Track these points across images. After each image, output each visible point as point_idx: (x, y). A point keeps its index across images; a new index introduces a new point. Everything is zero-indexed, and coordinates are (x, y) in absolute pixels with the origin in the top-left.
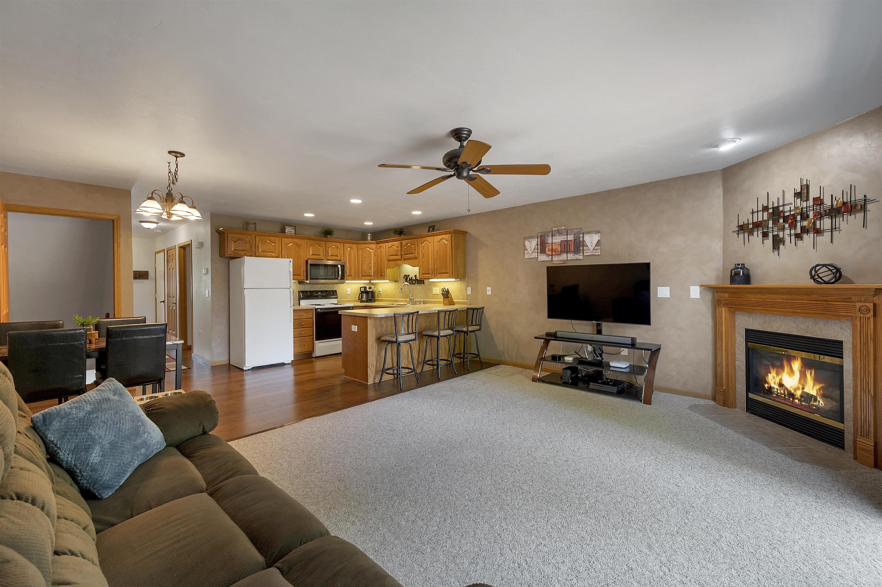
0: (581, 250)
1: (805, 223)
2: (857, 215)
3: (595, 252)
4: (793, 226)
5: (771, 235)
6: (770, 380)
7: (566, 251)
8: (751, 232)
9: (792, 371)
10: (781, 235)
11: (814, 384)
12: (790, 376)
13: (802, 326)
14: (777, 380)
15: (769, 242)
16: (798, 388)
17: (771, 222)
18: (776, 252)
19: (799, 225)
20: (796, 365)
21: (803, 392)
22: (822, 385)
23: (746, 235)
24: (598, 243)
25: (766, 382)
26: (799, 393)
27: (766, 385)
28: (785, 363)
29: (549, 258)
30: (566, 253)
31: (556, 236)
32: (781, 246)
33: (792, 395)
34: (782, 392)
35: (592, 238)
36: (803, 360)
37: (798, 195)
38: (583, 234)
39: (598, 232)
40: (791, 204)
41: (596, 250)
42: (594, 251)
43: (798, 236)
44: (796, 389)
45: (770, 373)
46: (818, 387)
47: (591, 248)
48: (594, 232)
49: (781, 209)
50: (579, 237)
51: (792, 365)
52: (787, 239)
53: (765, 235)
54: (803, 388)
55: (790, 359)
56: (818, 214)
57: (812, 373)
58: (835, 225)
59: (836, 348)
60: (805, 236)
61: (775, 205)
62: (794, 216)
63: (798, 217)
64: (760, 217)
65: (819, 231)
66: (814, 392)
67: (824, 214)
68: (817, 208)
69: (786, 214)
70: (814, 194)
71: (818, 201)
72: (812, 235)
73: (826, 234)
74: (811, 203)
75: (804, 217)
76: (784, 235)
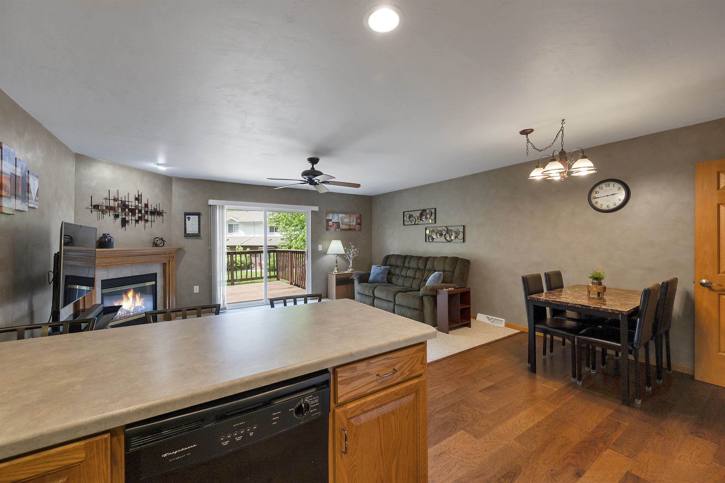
0: (27, 197)
1: (140, 215)
2: (161, 217)
3: (35, 204)
4: (134, 214)
5: (120, 217)
7: (15, 193)
8: (103, 212)
9: (128, 298)
10: (127, 219)
12: (127, 302)
13: (140, 270)
15: (119, 220)
16: (132, 306)
17: (120, 209)
18: (124, 228)
19: (137, 215)
20: (130, 293)
21: (135, 307)
22: (144, 299)
23: (100, 213)
26: (132, 308)
28: (124, 294)
30: (15, 197)
31: (6, 161)
32: (127, 225)
34: (123, 313)
35: (34, 182)
36: (134, 289)
37: (137, 199)
38: (29, 173)
40: (132, 202)
41: (36, 201)
43: (137, 221)
44: (130, 308)
46: (141, 301)
47: (34, 198)
48: (36, 175)
49: (127, 203)
50: (26, 176)
51: (128, 295)
52: (130, 221)
53: (117, 216)
54: (135, 305)
55: (126, 292)
56: (146, 212)
57: (138, 295)
58: (153, 220)
59: (153, 277)
60: (140, 222)
61: (123, 200)
62: (135, 210)
63: (137, 211)
64: (112, 204)
65: (147, 221)
66: (140, 305)
67: (149, 213)
68: (146, 209)
69: (130, 207)
70: (144, 201)
71: (146, 206)
72: (143, 222)
73: (149, 223)
74: (143, 206)
75: (140, 211)
76: (129, 218)
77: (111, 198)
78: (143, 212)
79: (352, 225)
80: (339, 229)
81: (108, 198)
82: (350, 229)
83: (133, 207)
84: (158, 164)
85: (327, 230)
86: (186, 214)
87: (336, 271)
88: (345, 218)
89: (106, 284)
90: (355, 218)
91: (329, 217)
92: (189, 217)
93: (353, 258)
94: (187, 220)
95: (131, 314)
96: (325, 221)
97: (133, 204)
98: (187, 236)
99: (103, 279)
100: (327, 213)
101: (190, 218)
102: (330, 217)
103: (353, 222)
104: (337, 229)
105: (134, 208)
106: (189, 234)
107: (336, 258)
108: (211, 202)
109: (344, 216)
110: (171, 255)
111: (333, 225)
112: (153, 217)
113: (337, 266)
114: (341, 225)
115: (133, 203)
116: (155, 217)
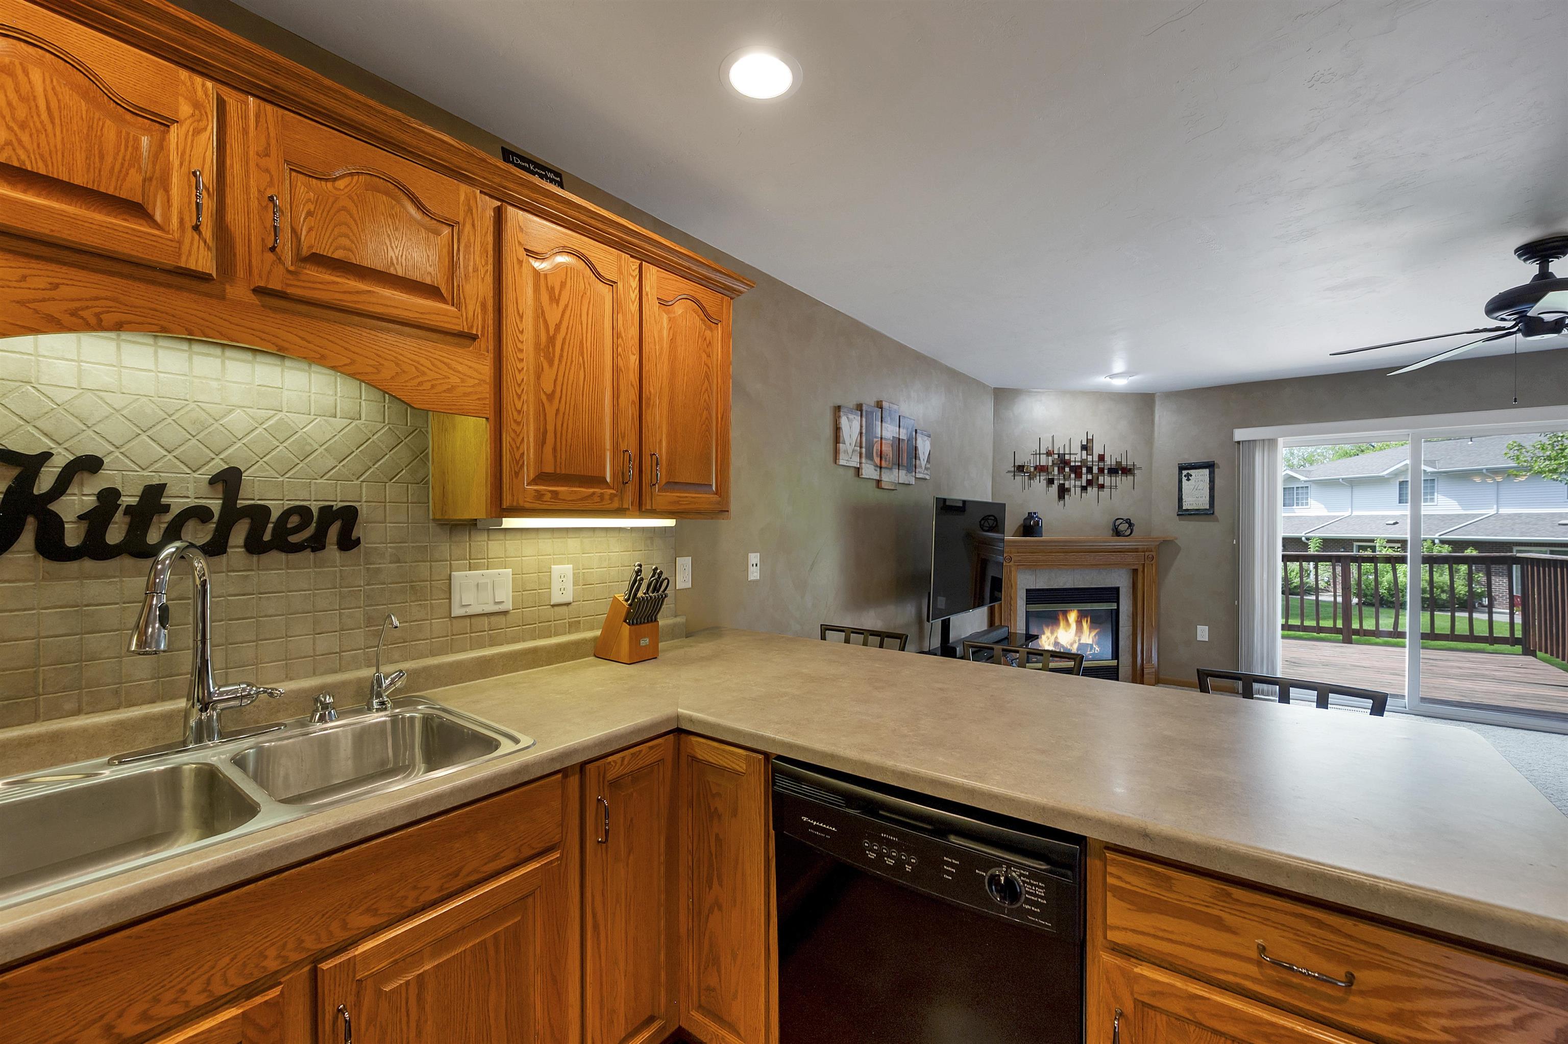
0: (914, 466)
1: (1090, 477)
2: (1129, 477)
3: (926, 474)
4: (1079, 476)
5: (1056, 483)
6: (1043, 642)
7: (898, 462)
8: (1032, 477)
9: (1068, 624)
10: (1067, 485)
11: (1090, 632)
12: (1067, 632)
13: (1088, 577)
14: (1052, 640)
15: (1055, 488)
16: (1075, 642)
17: (1056, 469)
18: (1062, 502)
19: (1084, 477)
20: (1073, 616)
21: (1080, 644)
22: (1097, 631)
23: (1026, 478)
24: (929, 458)
26: (1075, 646)
28: (1061, 618)
29: (878, 474)
30: (898, 467)
31: (887, 422)
32: (1067, 497)
35: (924, 444)
36: (1079, 611)
37: (1084, 448)
38: (917, 433)
40: (1076, 454)
41: (927, 469)
42: (926, 471)
43: (1084, 488)
44: (1072, 645)
45: (1044, 633)
46: (1093, 634)
47: (923, 465)
48: (926, 434)
49: (1067, 457)
50: (913, 438)
51: (1069, 619)
52: (1073, 490)
53: (1051, 482)
54: (1079, 640)
55: (1065, 613)
56: (1101, 470)
57: (1087, 622)
58: (1113, 484)
59: (1112, 594)
60: (1089, 489)
61: (1062, 452)
62: (1080, 467)
63: (1084, 470)
64: (1044, 461)
65: (1102, 487)
66: (1090, 641)
67: (1106, 471)
68: (1101, 464)
69: (1072, 464)
70: (1097, 450)
71: (1101, 458)
72: (1095, 489)
73: (1107, 490)
74: (1096, 458)
75: (1090, 470)
76: (1070, 483)
77: (1043, 451)
78: (1095, 470)
81: (1038, 452)
83: (1077, 464)
84: (1112, 376)
86: (1182, 468)
89: (1034, 596)
92: (1188, 473)
94: (1184, 479)
97: (1078, 458)
98: (1183, 513)
99: (1028, 588)
101: (1191, 476)
105: (1079, 464)
106: (1187, 510)
108: (1240, 434)
110: (1147, 554)
112: (1114, 478)
115: (1077, 456)
116: (1119, 479)
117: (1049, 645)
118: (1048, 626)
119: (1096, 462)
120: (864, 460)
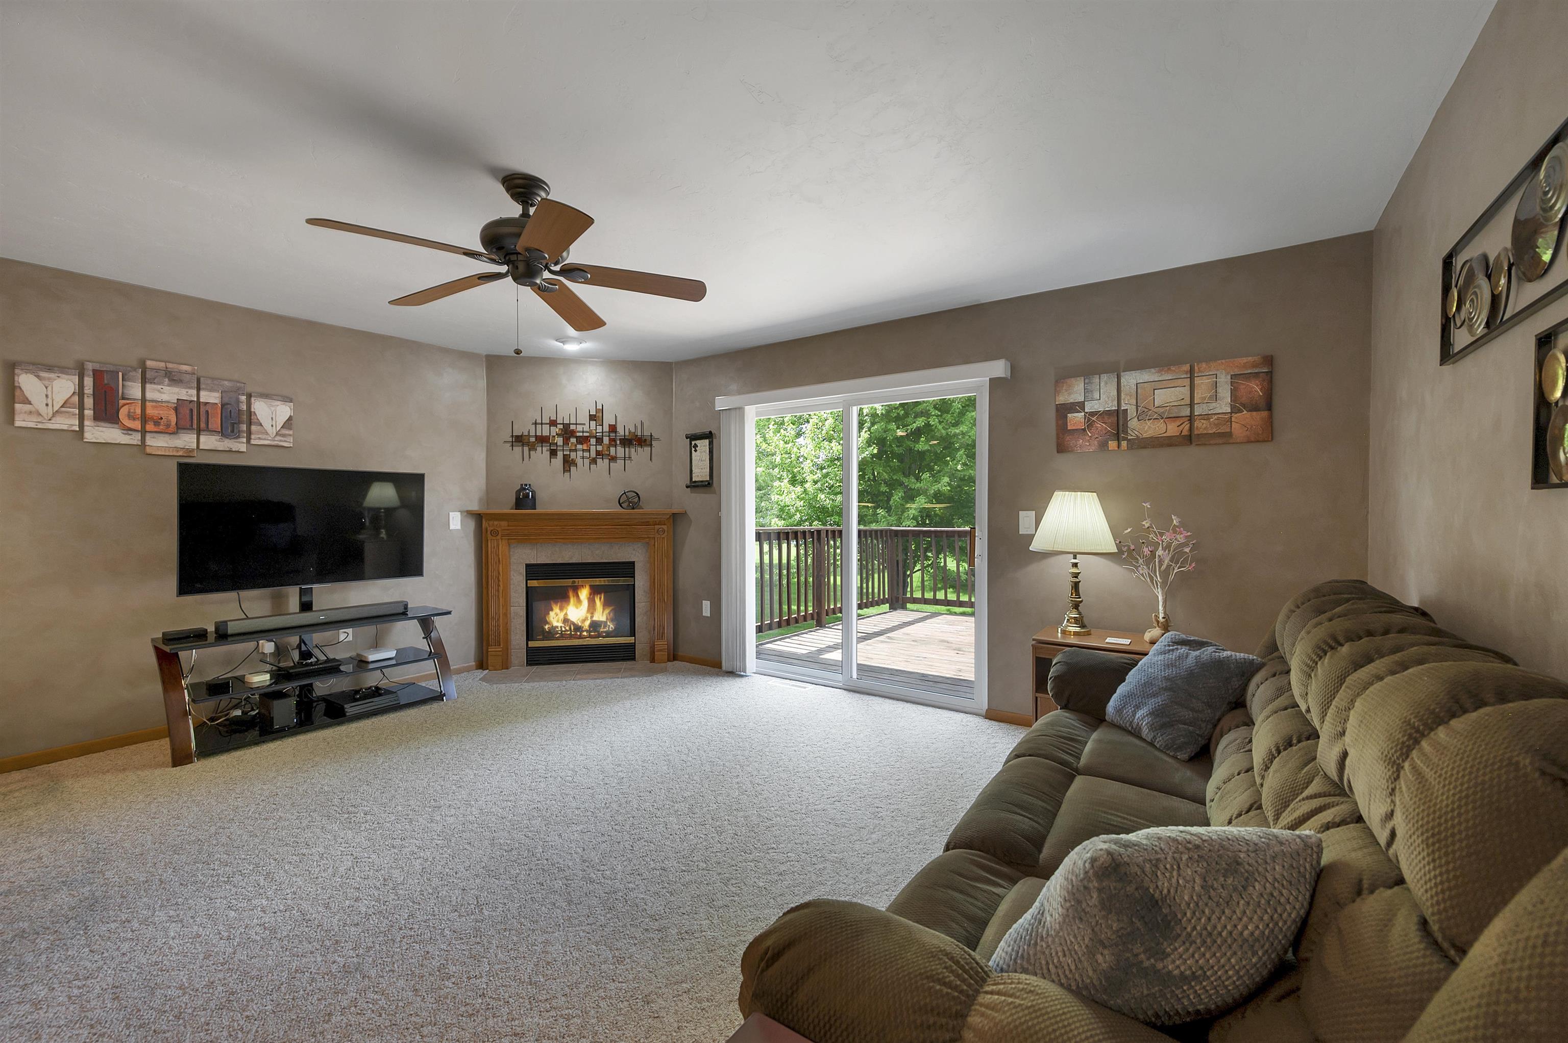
0: (243, 431)
1: (599, 448)
2: (645, 448)
3: (281, 441)
4: (587, 447)
5: (560, 454)
6: (551, 619)
7: (195, 426)
8: (532, 448)
9: (579, 601)
10: (572, 455)
11: (604, 609)
12: (577, 608)
13: (597, 552)
14: (561, 617)
15: (558, 461)
16: (586, 619)
17: (560, 440)
18: (567, 474)
19: (593, 448)
20: (584, 593)
21: (591, 622)
22: (611, 608)
23: (526, 449)
24: (288, 424)
25: (547, 623)
26: (587, 623)
27: (546, 627)
28: (571, 594)
29: (135, 439)
30: (195, 432)
31: (159, 384)
32: (573, 469)
33: (578, 628)
34: (566, 628)
35: (273, 409)
36: (592, 587)
37: (592, 418)
38: (249, 396)
39: (287, 399)
40: (584, 424)
41: (284, 436)
42: (278, 438)
43: (593, 461)
44: (584, 621)
45: (552, 610)
46: (607, 611)
47: (272, 431)
48: (280, 398)
49: (572, 427)
50: (238, 402)
51: (579, 595)
52: (579, 461)
53: (553, 453)
54: (592, 617)
55: (576, 589)
56: (613, 441)
57: (600, 598)
58: (628, 455)
59: (627, 569)
60: (599, 461)
61: (567, 422)
62: (589, 438)
63: (593, 441)
64: (546, 431)
66: (603, 619)
67: (618, 442)
68: (613, 435)
69: (578, 434)
70: (608, 420)
71: (613, 428)
72: (606, 462)
73: (620, 462)
74: (606, 428)
75: (599, 441)
76: (577, 456)
77: (545, 420)
78: (606, 440)
79: (1207, 417)
80: (1124, 444)
81: (539, 422)
82: (1189, 439)
83: (585, 434)
85: (1061, 448)
86: (691, 439)
87: (1073, 629)
88: (1156, 386)
89: (533, 571)
90: (1224, 380)
91: (1069, 394)
92: (695, 444)
93: (1171, 578)
94: (693, 449)
95: (585, 633)
96: (1051, 414)
97: (585, 428)
98: (694, 486)
99: (528, 562)
100: (1062, 378)
101: (697, 446)
102: (1075, 392)
103: (1215, 397)
104: (1112, 444)
105: (587, 434)
106: (695, 482)
107: (1075, 570)
108: (719, 403)
109: (1156, 377)
110: (657, 527)
111: (1090, 425)
112: (627, 449)
113: (1076, 606)
114: (1133, 424)
115: (584, 426)
116: (633, 450)
117: (558, 621)
118: (556, 603)
119: (606, 432)
120: (87, 423)
